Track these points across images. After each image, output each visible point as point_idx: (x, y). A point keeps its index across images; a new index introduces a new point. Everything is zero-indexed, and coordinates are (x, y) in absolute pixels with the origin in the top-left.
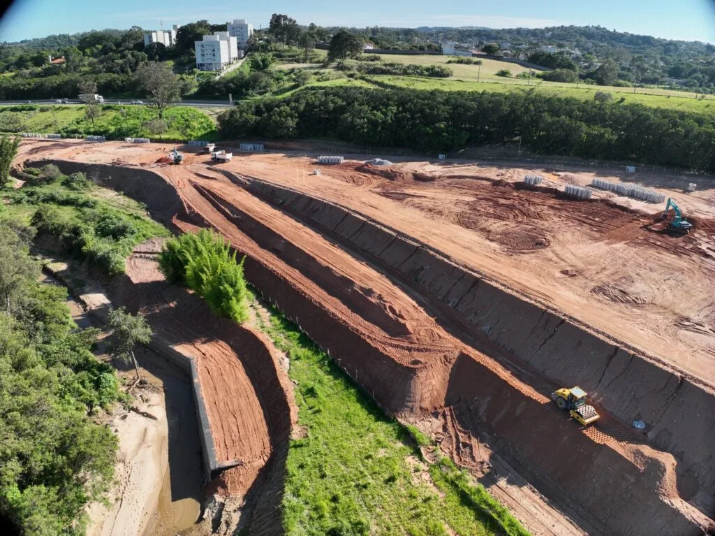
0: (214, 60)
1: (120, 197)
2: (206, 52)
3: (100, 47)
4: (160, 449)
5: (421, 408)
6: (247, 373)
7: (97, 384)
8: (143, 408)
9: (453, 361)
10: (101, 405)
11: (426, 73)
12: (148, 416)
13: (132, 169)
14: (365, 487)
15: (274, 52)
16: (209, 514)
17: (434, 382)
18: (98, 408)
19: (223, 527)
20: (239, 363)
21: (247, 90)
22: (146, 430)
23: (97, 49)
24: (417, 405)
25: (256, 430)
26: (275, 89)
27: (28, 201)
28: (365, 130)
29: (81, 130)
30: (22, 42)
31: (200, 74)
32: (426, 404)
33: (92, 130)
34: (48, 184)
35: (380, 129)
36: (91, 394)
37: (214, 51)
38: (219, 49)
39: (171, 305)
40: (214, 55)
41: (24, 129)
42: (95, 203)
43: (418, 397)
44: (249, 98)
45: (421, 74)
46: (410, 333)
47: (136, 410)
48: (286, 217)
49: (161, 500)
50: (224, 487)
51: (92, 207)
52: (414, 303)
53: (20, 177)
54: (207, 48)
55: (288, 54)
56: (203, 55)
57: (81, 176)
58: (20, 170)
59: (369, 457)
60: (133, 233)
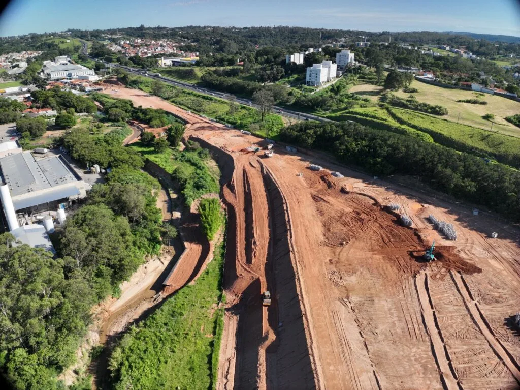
0: (316, 80)
1: (216, 167)
2: (312, 75)
3: (266, 57)
4: (158, 274)
5: (233, 291)
6: (199, 260)
7: (154, 247)
8: (162, 260)
9: (255, 279)
10: (151, 254)
11: (429, 110)
12: (162, 263)
13: (227, 153)
14: (194, 305)
15: (361, 75)
16: (155, 297)
17: (243, 284)
18: (150, 255)
19: (156, 301)
20: (200, 255)
21: (318, 107)
22: (158, 267)
23: (264, 58)
24: (233, 289)
25: (185, 278)
26: (334, 108)
27: (180, 160)
28: (341, 154)
29: (226, 119)
30: (244, 28)
31: (305, 89)
32: (236, 291)
33: (230, 120)
34: (193, 152)
35: (350, 154)
36: (151, 250)
37: (317, 74)
38: (320, 74)
39: (197, 225)
40: (317, 77)
41: (204, 111)
42: (203, 168)
43: (234, 287)
44: (317, 112)
45: (426, 111)
46: (251, 264)
47: (160, 260)
48: (265, 198)
49: (148, 288)
50: (164, 291)
51: (201, 170)
52: (266, 252)
53: (185, 144)
54: (314, 72)
55: (369, 77)
56: (310, 76)
57: (207, 151)
58: (187, 139)
59: (204, 298)
60: (206, 188)
